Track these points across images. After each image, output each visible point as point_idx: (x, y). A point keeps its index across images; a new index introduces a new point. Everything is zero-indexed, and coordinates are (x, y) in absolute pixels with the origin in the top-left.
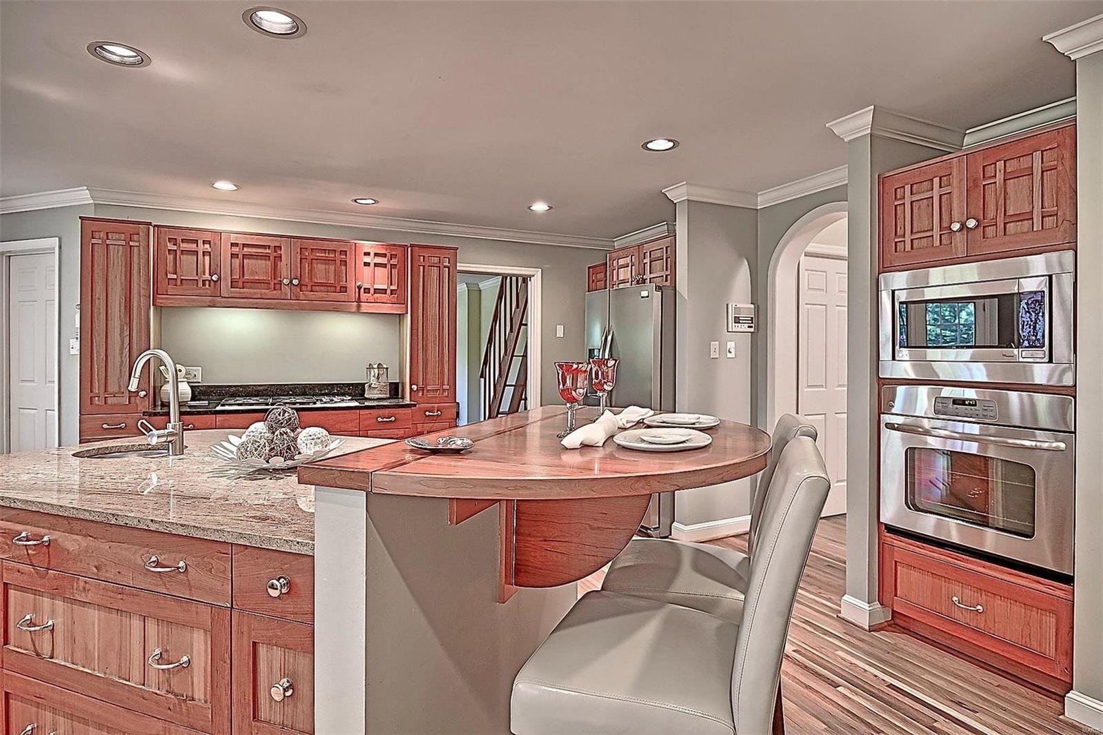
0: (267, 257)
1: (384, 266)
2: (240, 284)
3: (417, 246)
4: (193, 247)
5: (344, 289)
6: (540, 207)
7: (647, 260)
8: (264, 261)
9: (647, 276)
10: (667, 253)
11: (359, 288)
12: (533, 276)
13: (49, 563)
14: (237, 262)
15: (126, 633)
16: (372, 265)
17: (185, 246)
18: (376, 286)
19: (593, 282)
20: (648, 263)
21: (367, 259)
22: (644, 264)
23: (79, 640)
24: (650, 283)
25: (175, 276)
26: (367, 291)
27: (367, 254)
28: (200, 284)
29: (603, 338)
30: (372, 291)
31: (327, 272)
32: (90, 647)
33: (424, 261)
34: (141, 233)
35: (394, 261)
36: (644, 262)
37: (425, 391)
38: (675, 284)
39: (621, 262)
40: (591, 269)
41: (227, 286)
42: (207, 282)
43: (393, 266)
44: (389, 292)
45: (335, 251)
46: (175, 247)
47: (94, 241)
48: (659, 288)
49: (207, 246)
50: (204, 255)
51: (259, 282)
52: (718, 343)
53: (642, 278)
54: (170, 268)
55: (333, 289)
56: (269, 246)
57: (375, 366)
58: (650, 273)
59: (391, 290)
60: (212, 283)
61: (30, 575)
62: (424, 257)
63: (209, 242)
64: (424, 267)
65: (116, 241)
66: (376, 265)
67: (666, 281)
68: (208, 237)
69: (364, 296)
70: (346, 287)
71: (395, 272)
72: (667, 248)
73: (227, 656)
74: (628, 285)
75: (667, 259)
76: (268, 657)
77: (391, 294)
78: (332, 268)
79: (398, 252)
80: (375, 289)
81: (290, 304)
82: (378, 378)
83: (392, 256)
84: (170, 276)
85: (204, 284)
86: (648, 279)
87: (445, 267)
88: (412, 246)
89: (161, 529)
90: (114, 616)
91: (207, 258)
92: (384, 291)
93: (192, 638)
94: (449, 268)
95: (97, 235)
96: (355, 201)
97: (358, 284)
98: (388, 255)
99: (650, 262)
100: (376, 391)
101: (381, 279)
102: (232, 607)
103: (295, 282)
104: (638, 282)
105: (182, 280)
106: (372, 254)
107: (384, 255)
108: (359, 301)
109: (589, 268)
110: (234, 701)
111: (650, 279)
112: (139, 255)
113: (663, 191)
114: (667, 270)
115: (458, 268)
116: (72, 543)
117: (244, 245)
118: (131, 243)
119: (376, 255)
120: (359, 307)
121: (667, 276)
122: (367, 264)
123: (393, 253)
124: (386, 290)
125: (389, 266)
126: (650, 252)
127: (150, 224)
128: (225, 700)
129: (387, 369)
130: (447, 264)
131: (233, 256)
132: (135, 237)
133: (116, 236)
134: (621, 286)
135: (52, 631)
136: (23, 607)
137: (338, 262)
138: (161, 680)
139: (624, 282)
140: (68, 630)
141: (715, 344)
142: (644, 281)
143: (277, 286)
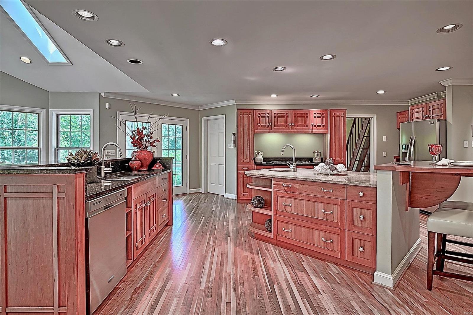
0: (284, 117)
1: (320, 117)
2: (277, 126)
3: (332, 110)
4: (264, 115)
5: (307, 126)
6: (381, 92)
7: (431, 109)
8: (283, 118)
9: (431, 115)
10: (441, 106)
11: (312, 125)
12: (373, 117)
13: (291, 190)
14: (276, 119)
15: (313, 206)
16: (316, 117)
17: (262, 115)
18: (318, 124)
19: (399, 118)
20: (431, 110)
21: (315, 115)
22: (429, 111)
23: (299, 208)
24: (432, 118)
25: (260, 124)
26: (315, 126)
27: (315, 114)
28: (266, 126)
29: (410, 141)
30: (316, 126)
31: (302, 120)
32: (303, 209)
33: (334, 115)
34: (252, 112)
35: (323, 116)
36: (429, 110)
37: (335, 160)
38: (446, 118)
39: (417, 110)
40: (398, 113)
41: (273, 126)
42: (268, 126)
43: (323, 117)
44: (322, 126)
45: (305, 113)
46: (259, 116)
47: (241, 115)
48: (438, 120)
49: (268, 115)
50: (267, 117)
51: (282, 125)
52: (467, 141)
53: (428, 116)
54: (258, 122)
55: (304, 126)
56: (285, 113)
57: (316, 152)
58: (432, 114)
59: (323, 125)
60: (269, 126)
61: (285, 193)
62: (334, 113)
63: (268, 113)
64: (334, 117)
65: (246, 115)
66: (318, 117)
67: (441, 117)
68: (268, 112)
69: (314, 128)
70: (308, 125)
71: (324, 119)
72: (441, 104)
73: (345, 211)
74: (420, 120)
75: (441, 108)
76: (357, 211)
77: (323, 127)
78: (303, 119)
79: (325, 112)
80: (317, 125)
81: (292, 132)
82: (317, 156)
83: (323, 114)
84: (259, 124)
85: (267, 126)
86: (431, 117)
87: (342, 116)
88: (330, 110)
89: (327, 182)
90: (310, 202)
91: (268, 118)
92: (320, 126)
93: (333, 207)
94: (343, 117)
95: (241, 113)
96: (312, 96)
97: (312, 124)
98: (322, 114)
99: (432, 110)
100: (317, 160)
101: (319, 122)
102: (346, 200)
103: (293, 124)
104: (426, 118)
105: (261, 125)
106: (316, 113)
107: (320, 114)
108: (312, 129)
109: (397, 113)
110: (347, 220)
111: (432, 116)
112: (251, 118)
113: (439, 82)
114: (441, 113)
115: (347, 116)
116: (297, 186)
117: (278, 114)
118: (250, 115)
119: (318, 114)
120: (312, 131)
121: (441, 115)
122: (315, 117)
123: (324, 112)
124: (321, 125)
125: (322, 117)
126: (432, 106)
127: (254, 109)
128: (344, 220)
129: (320, 152)
130: (342, 115)
131: (275, 117)
132: (250, 113)
133: (246, 113)
134: (417, 120)
135: (291, 206)
136: (282, 201)
137: (306, 117)
138: (324, 217)
139: (418, 118)
140: (296, 206)
141: (466, 142)
142: (429, 118)
143: (287, 126)
